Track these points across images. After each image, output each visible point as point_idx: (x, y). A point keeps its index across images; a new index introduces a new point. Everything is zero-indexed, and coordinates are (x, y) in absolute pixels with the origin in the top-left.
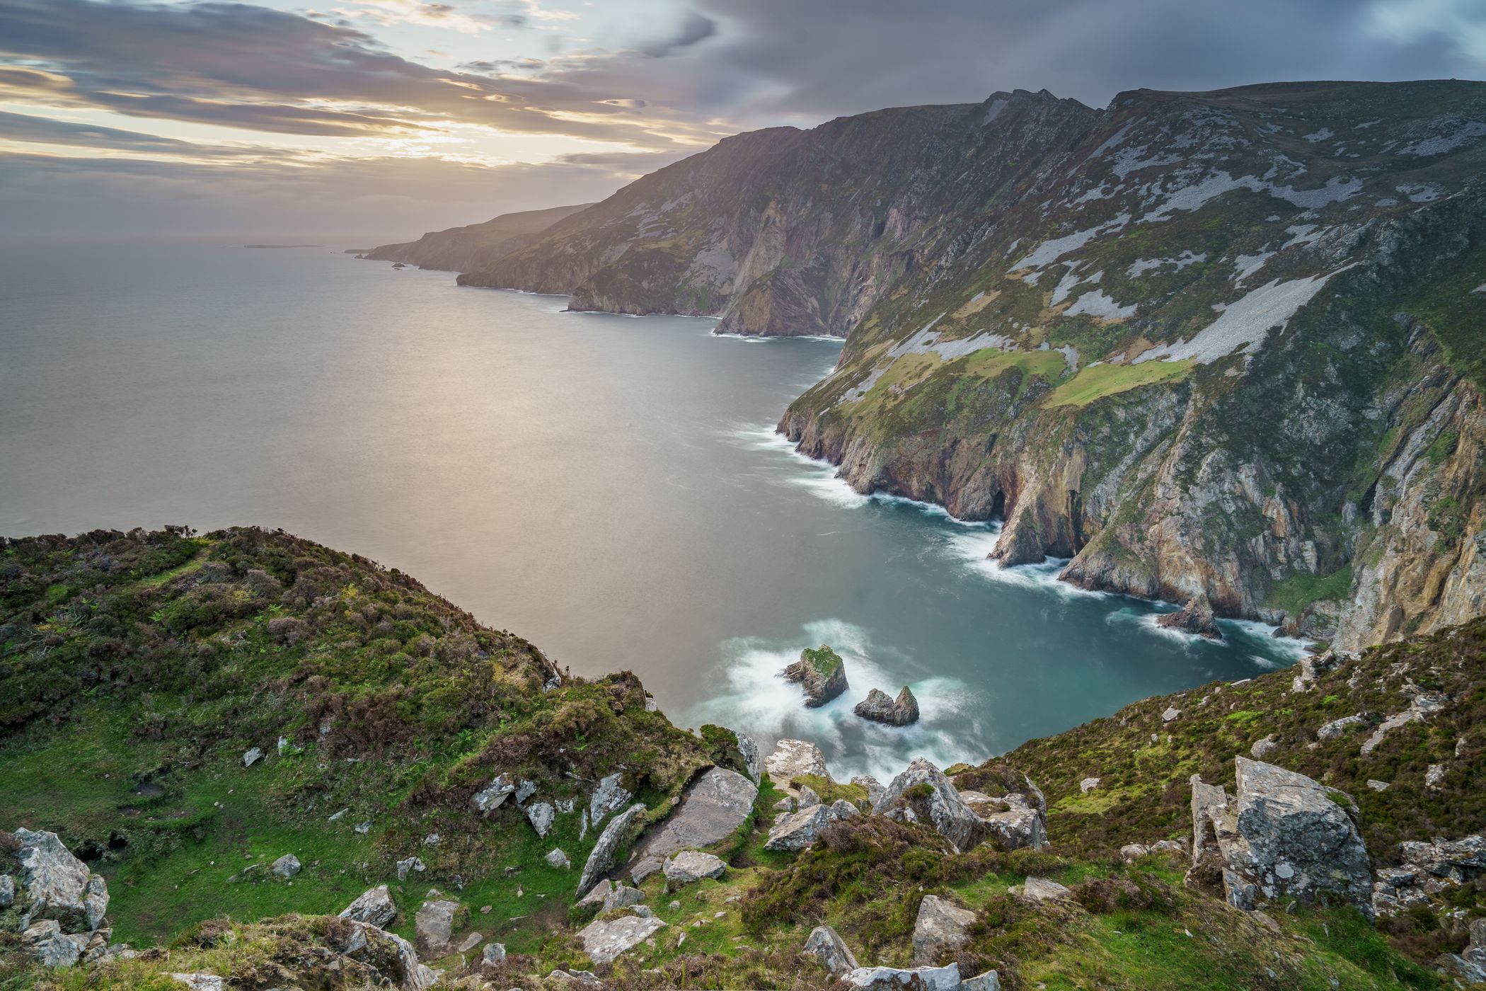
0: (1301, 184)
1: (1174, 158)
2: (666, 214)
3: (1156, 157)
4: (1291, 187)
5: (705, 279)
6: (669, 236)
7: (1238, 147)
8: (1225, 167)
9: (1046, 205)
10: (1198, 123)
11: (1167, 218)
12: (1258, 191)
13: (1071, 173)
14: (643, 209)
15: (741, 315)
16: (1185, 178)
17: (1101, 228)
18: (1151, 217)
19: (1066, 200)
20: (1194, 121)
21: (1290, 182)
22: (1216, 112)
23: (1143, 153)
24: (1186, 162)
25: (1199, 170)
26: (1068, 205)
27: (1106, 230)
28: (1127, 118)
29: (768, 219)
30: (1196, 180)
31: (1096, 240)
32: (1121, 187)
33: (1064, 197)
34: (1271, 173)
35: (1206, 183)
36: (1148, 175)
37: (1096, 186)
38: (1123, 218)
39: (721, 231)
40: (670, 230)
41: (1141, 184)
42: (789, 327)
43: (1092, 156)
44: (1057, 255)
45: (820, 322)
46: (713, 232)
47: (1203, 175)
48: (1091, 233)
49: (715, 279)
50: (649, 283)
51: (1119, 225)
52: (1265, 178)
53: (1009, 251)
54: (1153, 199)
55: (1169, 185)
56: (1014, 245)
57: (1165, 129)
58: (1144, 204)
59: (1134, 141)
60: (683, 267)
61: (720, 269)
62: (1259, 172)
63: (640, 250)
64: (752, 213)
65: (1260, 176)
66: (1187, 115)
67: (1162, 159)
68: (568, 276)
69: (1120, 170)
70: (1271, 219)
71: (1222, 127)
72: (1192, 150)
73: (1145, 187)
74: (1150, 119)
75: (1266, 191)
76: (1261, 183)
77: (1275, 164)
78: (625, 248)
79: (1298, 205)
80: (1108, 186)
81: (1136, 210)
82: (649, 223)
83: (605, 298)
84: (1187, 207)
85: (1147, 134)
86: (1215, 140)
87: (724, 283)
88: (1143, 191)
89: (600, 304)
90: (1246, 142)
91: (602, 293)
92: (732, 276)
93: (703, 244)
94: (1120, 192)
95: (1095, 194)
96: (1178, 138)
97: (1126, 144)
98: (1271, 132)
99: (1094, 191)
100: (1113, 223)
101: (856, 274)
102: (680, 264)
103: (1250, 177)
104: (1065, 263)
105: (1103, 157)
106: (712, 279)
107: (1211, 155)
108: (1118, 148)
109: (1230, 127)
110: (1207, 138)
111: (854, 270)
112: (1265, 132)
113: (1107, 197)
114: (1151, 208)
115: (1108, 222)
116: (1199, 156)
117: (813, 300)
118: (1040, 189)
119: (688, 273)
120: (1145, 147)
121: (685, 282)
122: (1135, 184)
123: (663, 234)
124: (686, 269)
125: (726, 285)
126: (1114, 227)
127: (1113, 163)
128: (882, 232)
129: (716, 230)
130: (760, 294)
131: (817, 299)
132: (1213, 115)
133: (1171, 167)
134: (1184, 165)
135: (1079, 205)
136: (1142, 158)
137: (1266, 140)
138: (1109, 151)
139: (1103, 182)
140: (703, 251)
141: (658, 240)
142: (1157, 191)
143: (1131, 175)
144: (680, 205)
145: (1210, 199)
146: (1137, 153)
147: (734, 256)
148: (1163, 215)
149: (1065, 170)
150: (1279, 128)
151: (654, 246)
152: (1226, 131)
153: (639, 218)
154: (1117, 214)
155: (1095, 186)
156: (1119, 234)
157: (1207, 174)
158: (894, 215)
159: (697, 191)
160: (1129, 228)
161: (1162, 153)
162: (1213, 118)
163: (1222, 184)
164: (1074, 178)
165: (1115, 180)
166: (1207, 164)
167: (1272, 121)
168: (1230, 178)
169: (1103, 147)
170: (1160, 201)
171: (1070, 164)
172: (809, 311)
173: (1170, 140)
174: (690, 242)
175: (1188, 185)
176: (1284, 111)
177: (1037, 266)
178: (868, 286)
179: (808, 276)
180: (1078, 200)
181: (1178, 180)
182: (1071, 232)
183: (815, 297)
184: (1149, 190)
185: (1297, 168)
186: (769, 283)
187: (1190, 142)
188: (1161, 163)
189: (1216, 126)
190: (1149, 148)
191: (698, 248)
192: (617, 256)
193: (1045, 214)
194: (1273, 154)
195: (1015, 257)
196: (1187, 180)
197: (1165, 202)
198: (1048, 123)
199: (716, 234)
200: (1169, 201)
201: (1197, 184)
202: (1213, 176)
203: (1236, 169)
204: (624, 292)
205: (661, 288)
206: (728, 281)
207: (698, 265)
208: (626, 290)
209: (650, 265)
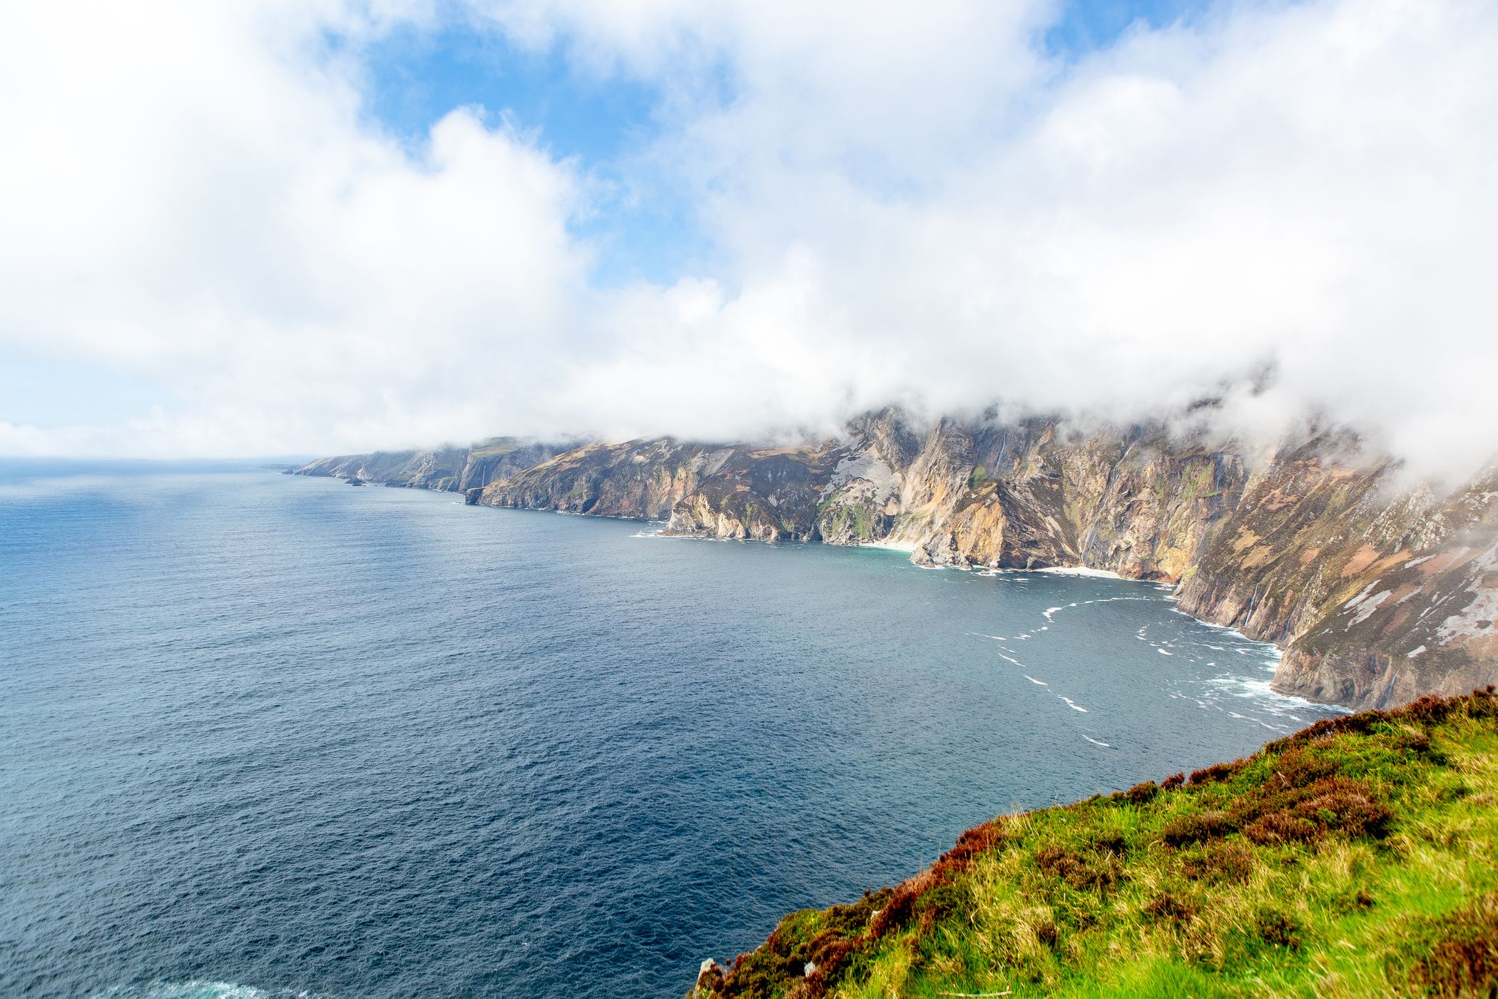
5: (858, 494)
15: (954, 537)
39: (862, 435)
42: (1030, 555)
45: (1068, 550)
49: (874, 495)
50: (778, 499)
60: (820, 479)
61: (876, 482)
63: (757, 456)
83: (723, 516)
87: (888, 500)
89: (713, 526)
91: (716, 510)
92: (896, 491)
93: (842, 451)
102: (816, 475)
106: (869, 494)
111: (1109, 482)
117: (1050, 519)
119: (830, 488)
121: (828, 497)
124: (826, 482)
125: (890, 503)
130: (983, 510)
131: (1057, 520)
140: (845, 460)
147: (891, 466)
151: (774, 453)
172: (1051, 534)
178: (1141, 502)
179: (1037, 487)
183: (1053, 516)
186: (994, 496)
192: (716, 465)
204: (749, 509)
205: (796, 505)
206: (892, 498)
207: (842, 475)
208: (751, 505)
209: (774, 476)
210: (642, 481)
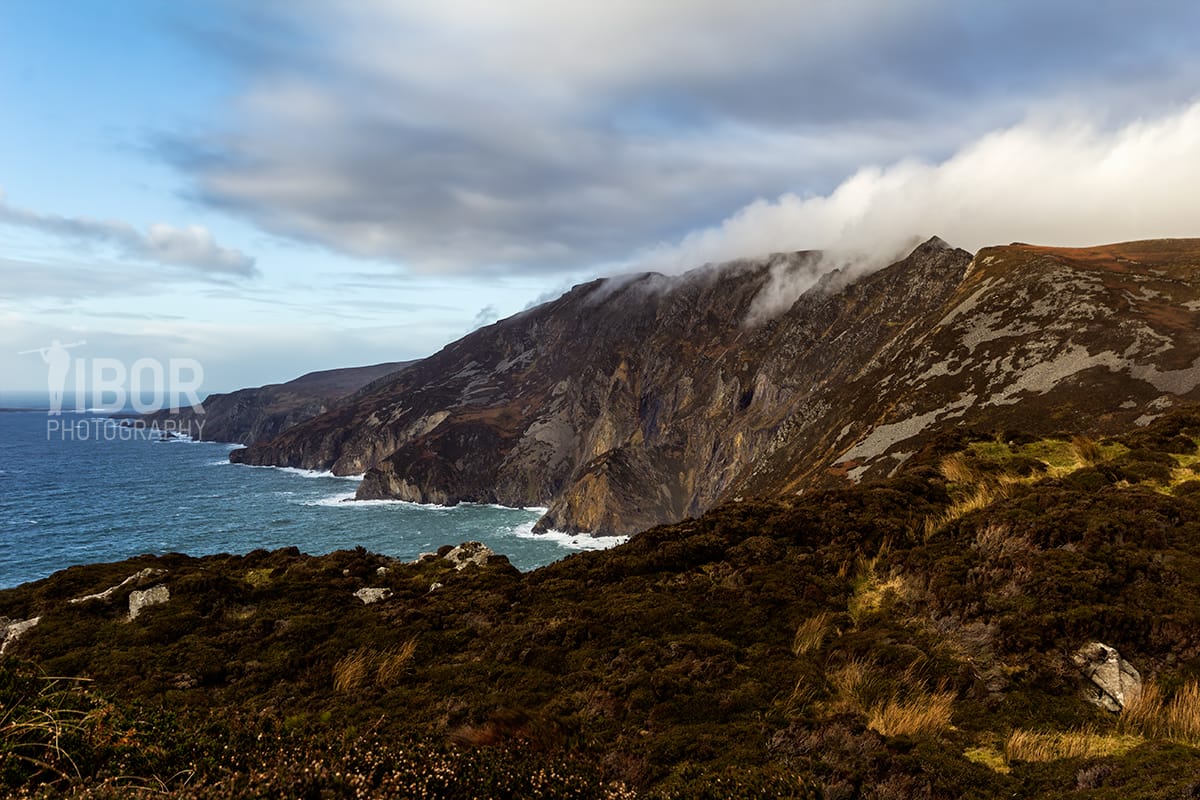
0: (1167, 362)
1: (1030, 328)
2: (500, 376)
3: (1011, 326)
4: (1154, 365)
5: (536, 458)
6: (499, 403)
7: (1099, 316)
8: (1082, 340)
9: (886, 381)
10: (1059, 287)
11: (1015, 401)
12: (1117, 370)
13: (917, 342)
14: (473, 369)
15: (570, 506)
16: (1038, 352)
17: (941, 411)
18: (997, 400)
19: (908, 376)
20: (1054, 285)
21: (1153, 359)
22: (1080, 274)
23: (997, 321)
24: (1040, 334)
25: (1054, 344)
26: (910, 382)
27: (945, 414)
28: (983, 279)
29: (617, 383)
30: (1050, 355)
31: (934, 425)
32: (970, 361)
33: (906, 372)
34: (1133, 349)
35: (1062, 357)
36: (998, 348)
37: (943, 359)
38: (967, 400)
39: (561, 399)
40: (502, 396)
41: (990, 358)
43: (941, 323)
44: (888, 443)
46: (553, 399)
47: (1058, 349)
48: (930, 417)
49: (549, 459)
50: (465, 464)
51: (962, 408)
52: (1126, 355)
53: (839, 438)
54: (1001, 378)
55: (1021, 361)
56: (845, 431)
57: (1022, 294)
58: (992, 382)
59: (989, 306)
60: (510, 443)
61: (556, 446)
62: (1119, 346)
63: (458, 421)
64: (600, 376)
65: (1120, 352)
66: (1047, 278)
67: (1016, 328)
68: (369, 452)
69: (970, 342)
70: (1126, 405)
71: (1084, 292)
72: (1049, 319)
73: (994, 362)
74: (1008, 281)
75: (1125, 370)
76: (1121, 361)
77: (1138, 339)
78: (440, 417)
79: (1159, 389)
80: (957, 359)
81: (982, 393)
82: (477, 387)
83: (405, 482)
84: (1038, 388)
85: (1002, 299)
86: (1073, 307)
88: (992, 368)
89: (398, 491)
90: (1108, 311)
91: (401, 476)
92: (570, 455)
93: (539, 414)
94: (968, 367)
95: (940, 369)
96: (1036, 304)
97: (980, 309)
98: (1146, 299)
99: (940, 365)
100: (956, 405)
101: (718, 453)
102: (506, 439)
103: (1108, 354)
104: (895, 455)
105: (953, 325)
106: (545, 458)
107: (1069, 326)
108: (971, 313)
109: (1093, 292)
110: (1066, 305)
111: (715, 450)
112: (1137, 298)
113: (953, 373)
114: (999, 389)
115: (950, 404)
116: (1056, 326)
117: (664, 487)
118: (882, 360)
119: (515, 450)
120: (1000, 313)
121: (510, 461)
122: (984, 358)
123: (493, 400)
124: (513, 445)
126: (956, 410)
127: (963, 332)
128: (749, 403)
129: (557, 396)
130: (595, 478)
131: (669, 487)
132: (1076, 278)
133: (1025, 339)
134: (1037, 337)
135: (922, 381)
136: (996, 327)
137: (1136, 307)
138: (961, 317)
139: (950, 354)
140: (537, 424)
141: (485, 407)
142: (1007, 367)
143: (982, 347)
144: (518, 365)
145: (1063, 379)
146: (991, 320)
147: (575, 430)
148: (1011, 397)
149: (911, 340)
150: (1155, 293)
151: (475, 417)
152: (1087, 297)
153: (466, 381)
154: (961, 394)
155: (941, 359)
156: (959, 419)
157: (1063, 348)
158: (762, 383)
159: (540, 348)
160: (973, 411)
161: (1017, 321)
162: (1076, 282)
163: (1077, 361)
164: (920, 347)
165: (965, 354)
166: (1063, 336)
167: (1148, 285)
168: (1087, 354)
169: (955, 312)
170: (1011, 379)
171: (917, 332)
173: (1028, 306)
174: (524, 411)
175: (1042, 361)
176: (1162, 273)
177: (864, 458)
179: (658, 455)
180: (922, 376)
181: (1031, 354)
182: (908, 416)
183: (667, 484)
184: (998, 365)
185: (1162, 343)
186: (605, 466)
187: (1049, 308)
188: (1016, 333)
189: (1078, 291)
190: (1003, 316)
191: (532, 419)
192: (430, 428)
193: (885, 392)
194: (1137, 326)
195: (843, 445)
196: (1040, 355)
197: (1014, 381)
198: (934, 276)
199: (557, 402)
200: (1019, 380)
201: (1050, 360)
202: (1069, 351)
203: (1094, 342)
204: (430, 475)
205: (479, 470)
206: (565, 462)
207: (528, 440)
208: (433, 472)
209: (466, 440)
210: (372, 442)
